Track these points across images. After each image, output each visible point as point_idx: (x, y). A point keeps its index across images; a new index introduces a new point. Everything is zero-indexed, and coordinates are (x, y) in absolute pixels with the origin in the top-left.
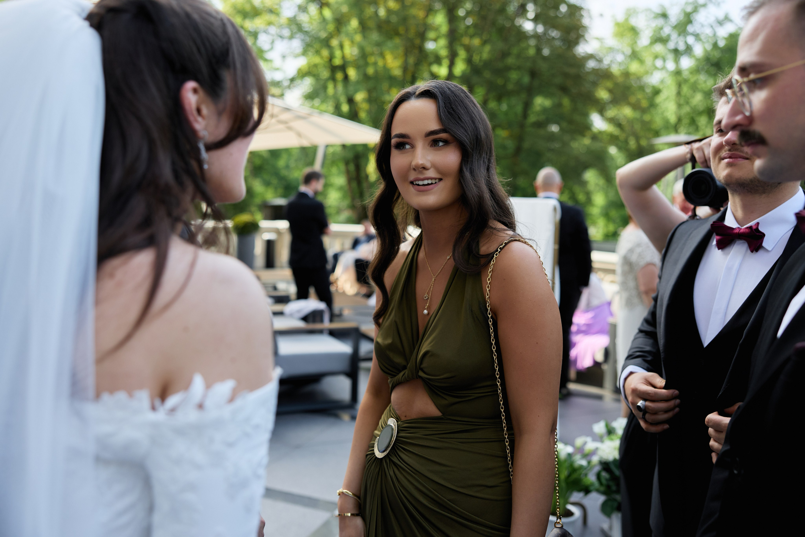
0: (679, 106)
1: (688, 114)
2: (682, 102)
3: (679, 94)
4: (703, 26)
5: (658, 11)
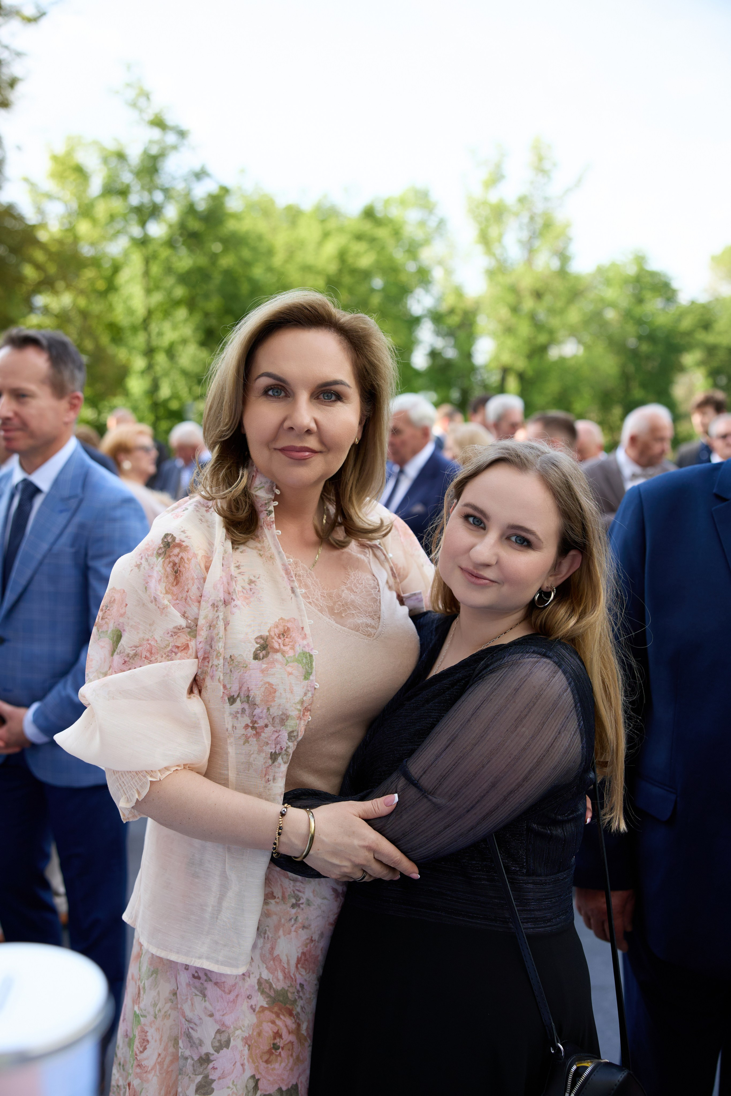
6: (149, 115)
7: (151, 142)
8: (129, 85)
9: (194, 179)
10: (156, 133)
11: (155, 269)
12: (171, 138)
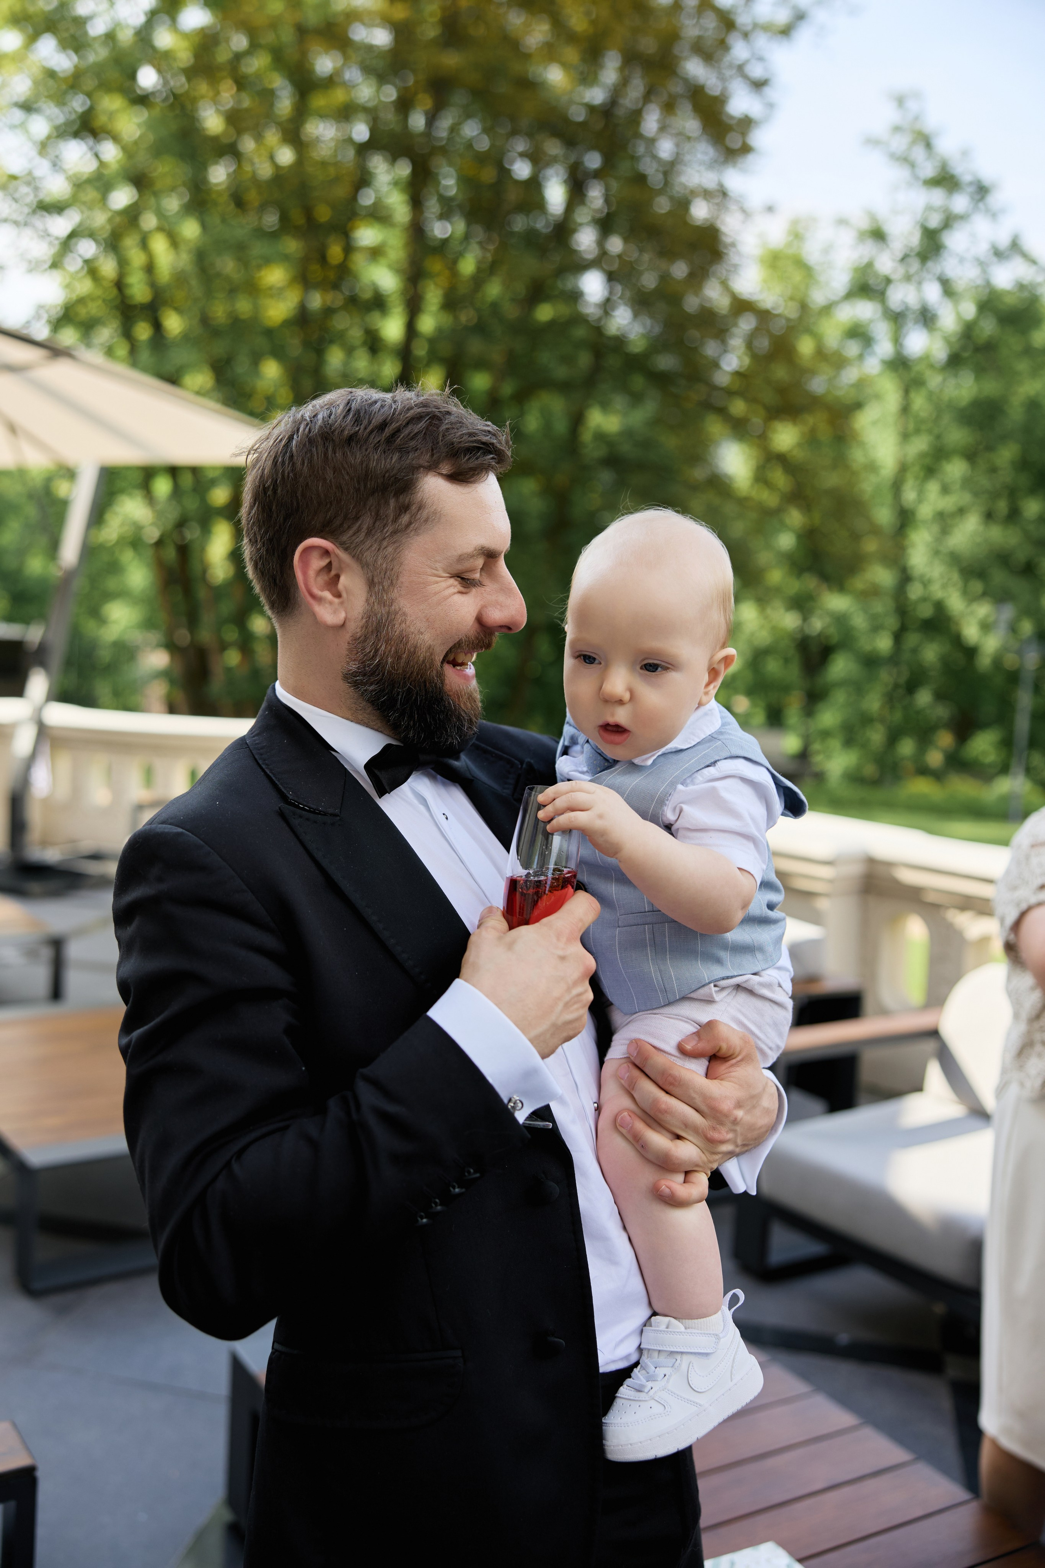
0: (905, 437)
1: (922, 455)
2: (911, 426)
3: (905, 409)
4: (962, 260)
5: (865, 224)
6: (929, 170)
7: (929, 208)
8: (897, 129)
9: (995, 259)
10: (937, 196)
11: (919, 402)
12: (960, 203)
